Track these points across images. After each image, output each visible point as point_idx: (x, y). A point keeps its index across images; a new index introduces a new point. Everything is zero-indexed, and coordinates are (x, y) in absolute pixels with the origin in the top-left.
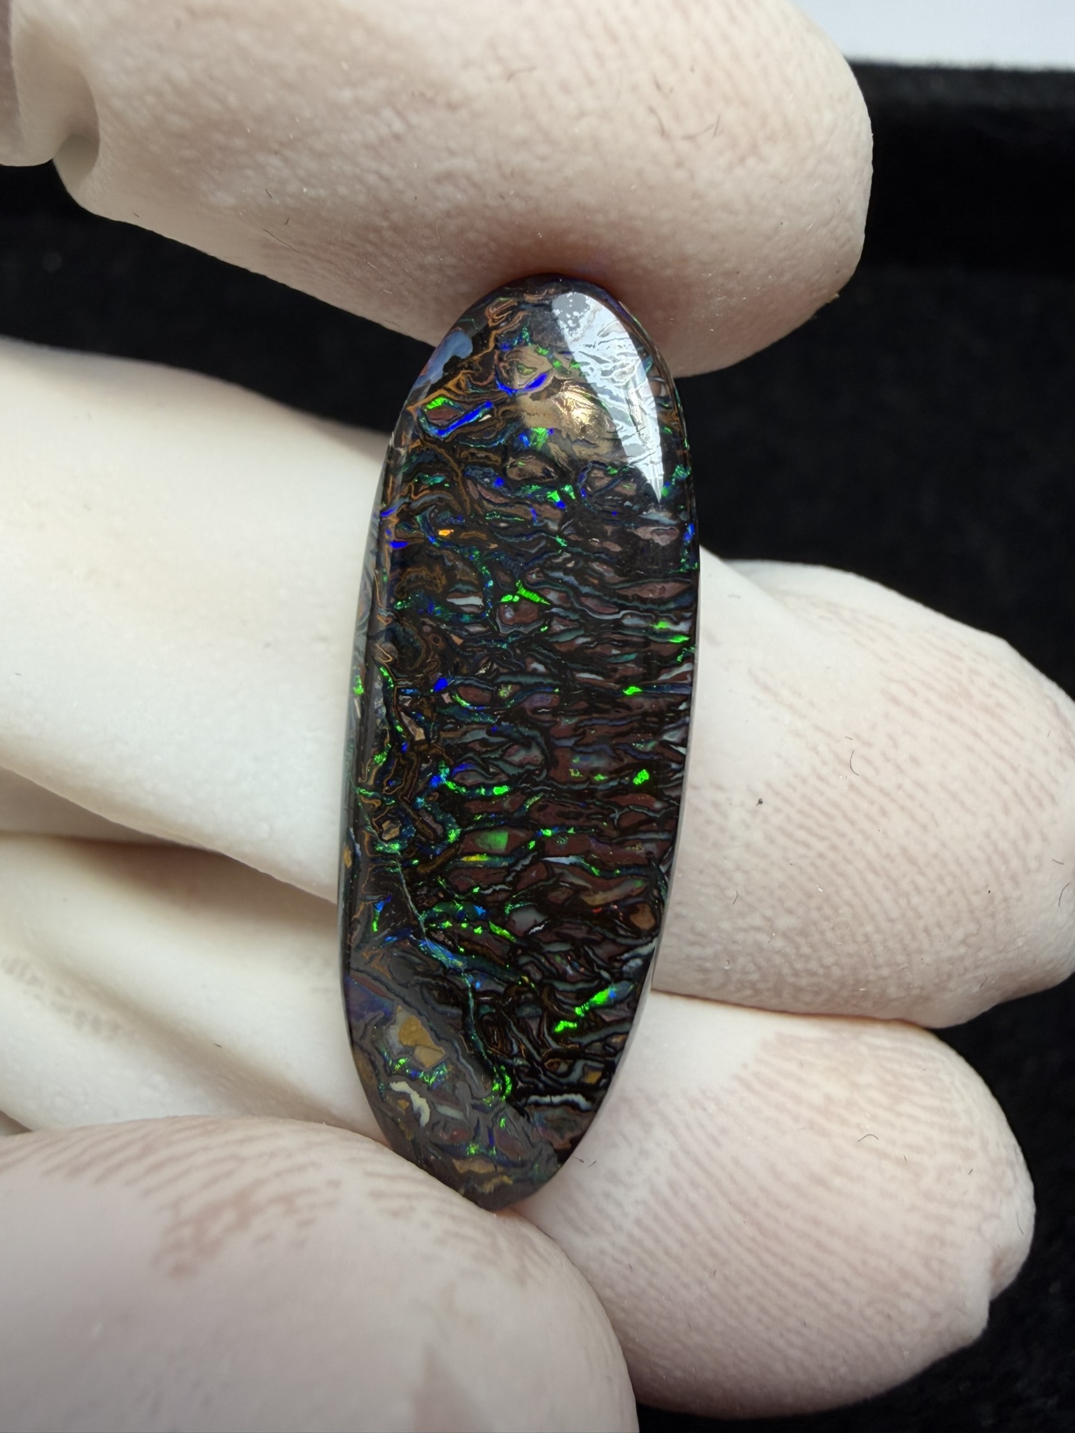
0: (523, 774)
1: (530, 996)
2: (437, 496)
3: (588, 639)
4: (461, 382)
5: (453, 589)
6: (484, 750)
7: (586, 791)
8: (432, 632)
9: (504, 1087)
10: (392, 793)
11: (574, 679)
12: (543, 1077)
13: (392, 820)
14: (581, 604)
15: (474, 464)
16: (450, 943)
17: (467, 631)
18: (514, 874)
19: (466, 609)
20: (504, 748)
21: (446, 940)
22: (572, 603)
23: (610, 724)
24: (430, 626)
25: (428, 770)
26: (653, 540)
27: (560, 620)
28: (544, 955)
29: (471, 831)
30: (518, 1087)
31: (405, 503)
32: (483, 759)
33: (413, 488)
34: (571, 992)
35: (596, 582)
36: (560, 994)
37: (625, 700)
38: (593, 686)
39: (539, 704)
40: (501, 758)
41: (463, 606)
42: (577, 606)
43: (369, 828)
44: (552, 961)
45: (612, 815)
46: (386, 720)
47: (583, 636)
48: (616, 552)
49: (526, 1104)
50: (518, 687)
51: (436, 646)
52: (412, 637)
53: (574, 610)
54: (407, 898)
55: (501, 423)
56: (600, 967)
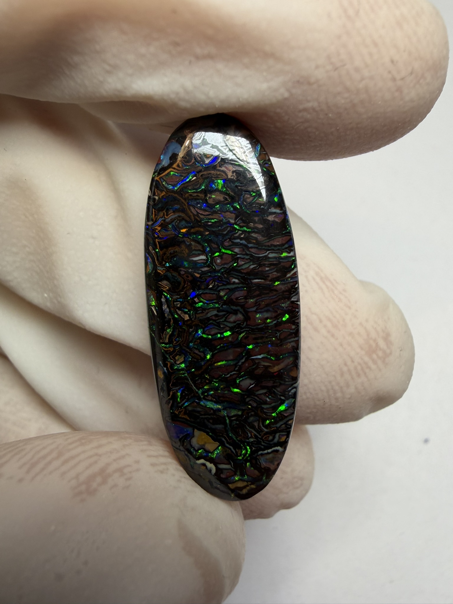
0: (236, 325)
1: (253, 413)
2: (177, 215)
3: (255, 266)
4: (180, 164)
5: (192, 254)
6: (217, 318)
7: (264, 328)
8: (185, 274)
9: (247, 451)
10: (178, 344)
11: (252, 283)
12: (263, 444)
13: (180, 355)
14: (250, 251)
15: (192, 199)
16: (214, 400)
17: (201, 271)
18: (238, 367)
19: (199, 262)
20: (226, 316)
21: (213, 399)
22: (246, 252)
23: (270, 298)
24: (184, 271)
25: (193, 331)
26: (275, 220)
27: (242, 259)
28: (256, 396)
29: (216, 353)
30: (253, 450)
31: (162, 220)
32: (217, 323)
33: (165, 213)
34: (270, 408)
35: (255, 241)
36: (265, 410)
37: (275, 288)
38: (260, 284)
39: (238, 296)
40: (225, 321)
41: (197, 260)
42: (248, 252)
43: (169, 360)
44: (260, 398)
45: (276, 335)
46: (169, 314)
47: (253, 264)
48: (261, 228)
49: (257, 455)
50: (228, 291)
51: (188, 279)
52: (176, 277)
53: (247, 255)
54: (192, 386)
55: (201, 180)
56: (281, 396)
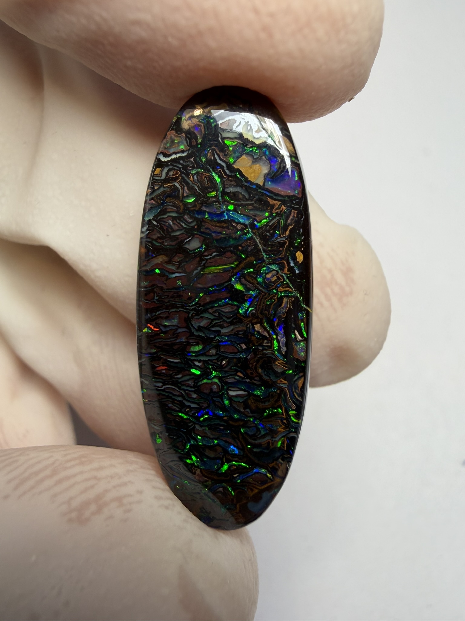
1: (190, 206)
2: (259, 441)
5: (244, 398)
6: (222, 323)
7: (170, 308)
8: (254, 377)
11: (180, 359)
12: (181, 166)
13: (271, 282)
14: (180, 392)
16: (234, 224)
17: (235, 379)
20: (212, 325)
24: (255, 380)
28: (184, 228)
31: (275, 438)
33: (271, 445)
34: (169, 212)
35: (176, 402)
36: (175, 210)
38: (171, 356)
39: (197, 346)
40: (212, 320)
41: (239, 391)
42: (183, 392)
44: (179, 226)
47: (178, 378)
49: (189, 150)
50: (207, 354)
51: (251, 370)
52: (265, 374)
56: (157, 226)
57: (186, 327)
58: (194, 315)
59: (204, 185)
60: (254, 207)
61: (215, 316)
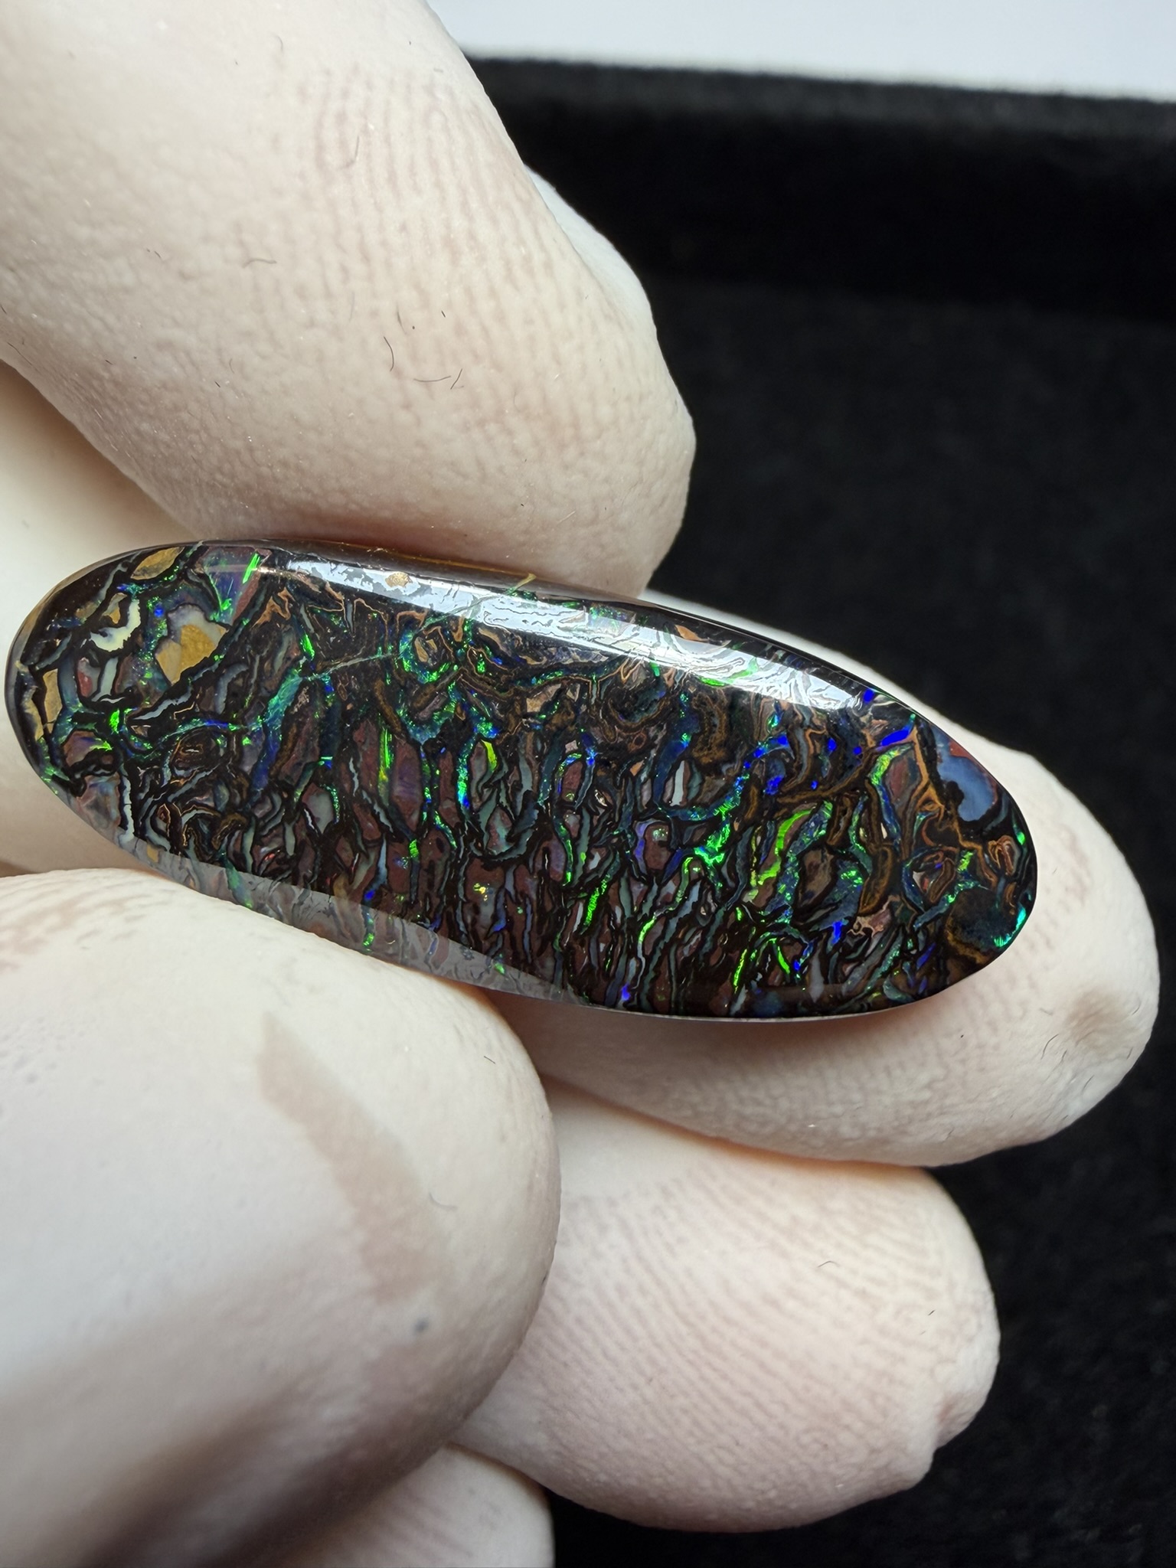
0: (479, 828)
1: (238, 800)
2: (805, 762)
3: (619, 920)
4: (931, 806)
5: (695, 770)
6: (509, 785)
7: (455, 897)
8: (648, 737)
11: (577, 900)
12: (150, 800)
16: (296, 710)
17: (645, 782)
18: (370, 802)
19: (670, 782)
20: (509, 809)
21: (299, 706)
23: (526, 932)
24: (656, 737)
27: (644, 894)
28: (282, 823)
31: (804, 719)
32: (499, 781)
34: (242, 848)
35: (680, 936)
38: (568, 919)
39: (553, 856)
40: (499, 805)
41: (674, 780)
44: (275, 832)
49: (120, 774)
50: (575, 834)
51: (632, 741)
52: (646, 711)
54: (347, 661)
57: (505, 870)
58: (480, 845)
59: (200, 756)
60: (268, 656)
61: (490, 798)
